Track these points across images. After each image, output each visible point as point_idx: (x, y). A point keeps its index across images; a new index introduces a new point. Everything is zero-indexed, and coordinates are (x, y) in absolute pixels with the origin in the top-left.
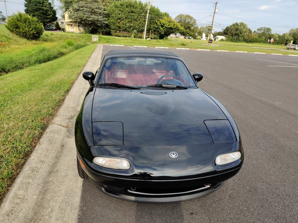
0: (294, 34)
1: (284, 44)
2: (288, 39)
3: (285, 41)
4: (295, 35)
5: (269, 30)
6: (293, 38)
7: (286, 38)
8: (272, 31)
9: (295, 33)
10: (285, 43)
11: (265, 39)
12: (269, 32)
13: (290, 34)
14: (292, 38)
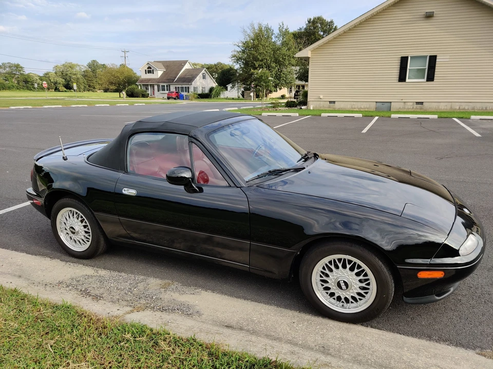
0: (62, 74)
1: (52, 89)
2: (55, 80)
3: (53, 84)
4: (64, 74)
5: (17, 66)
6: (63, 78)
7: (52, 81)
8: (25, 70)
9: (63, 71)
10: (55, 88)
11: (18, 83)
12: (20, 70)
13: (56, 73)
14: (61, 79)
